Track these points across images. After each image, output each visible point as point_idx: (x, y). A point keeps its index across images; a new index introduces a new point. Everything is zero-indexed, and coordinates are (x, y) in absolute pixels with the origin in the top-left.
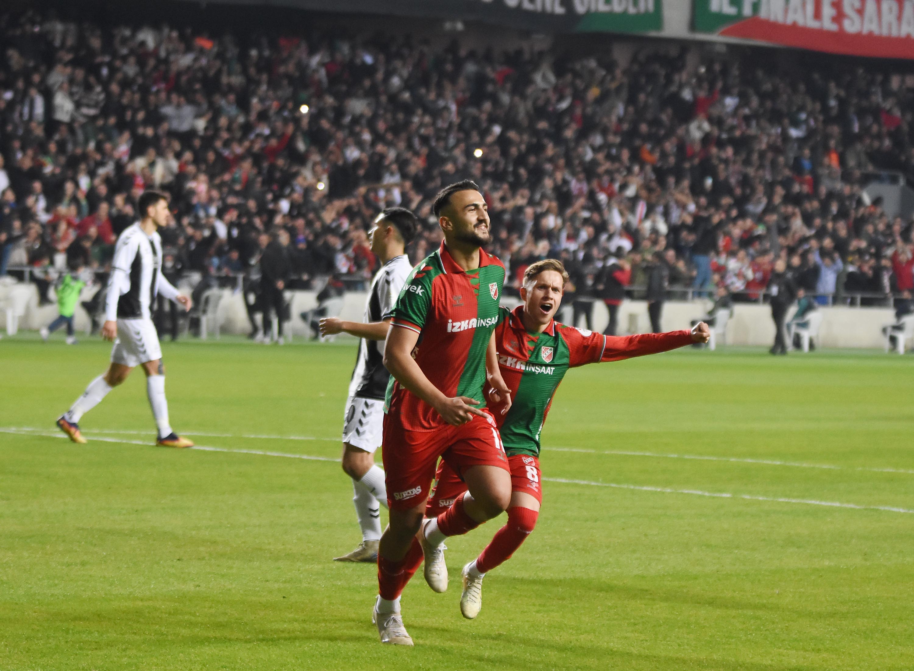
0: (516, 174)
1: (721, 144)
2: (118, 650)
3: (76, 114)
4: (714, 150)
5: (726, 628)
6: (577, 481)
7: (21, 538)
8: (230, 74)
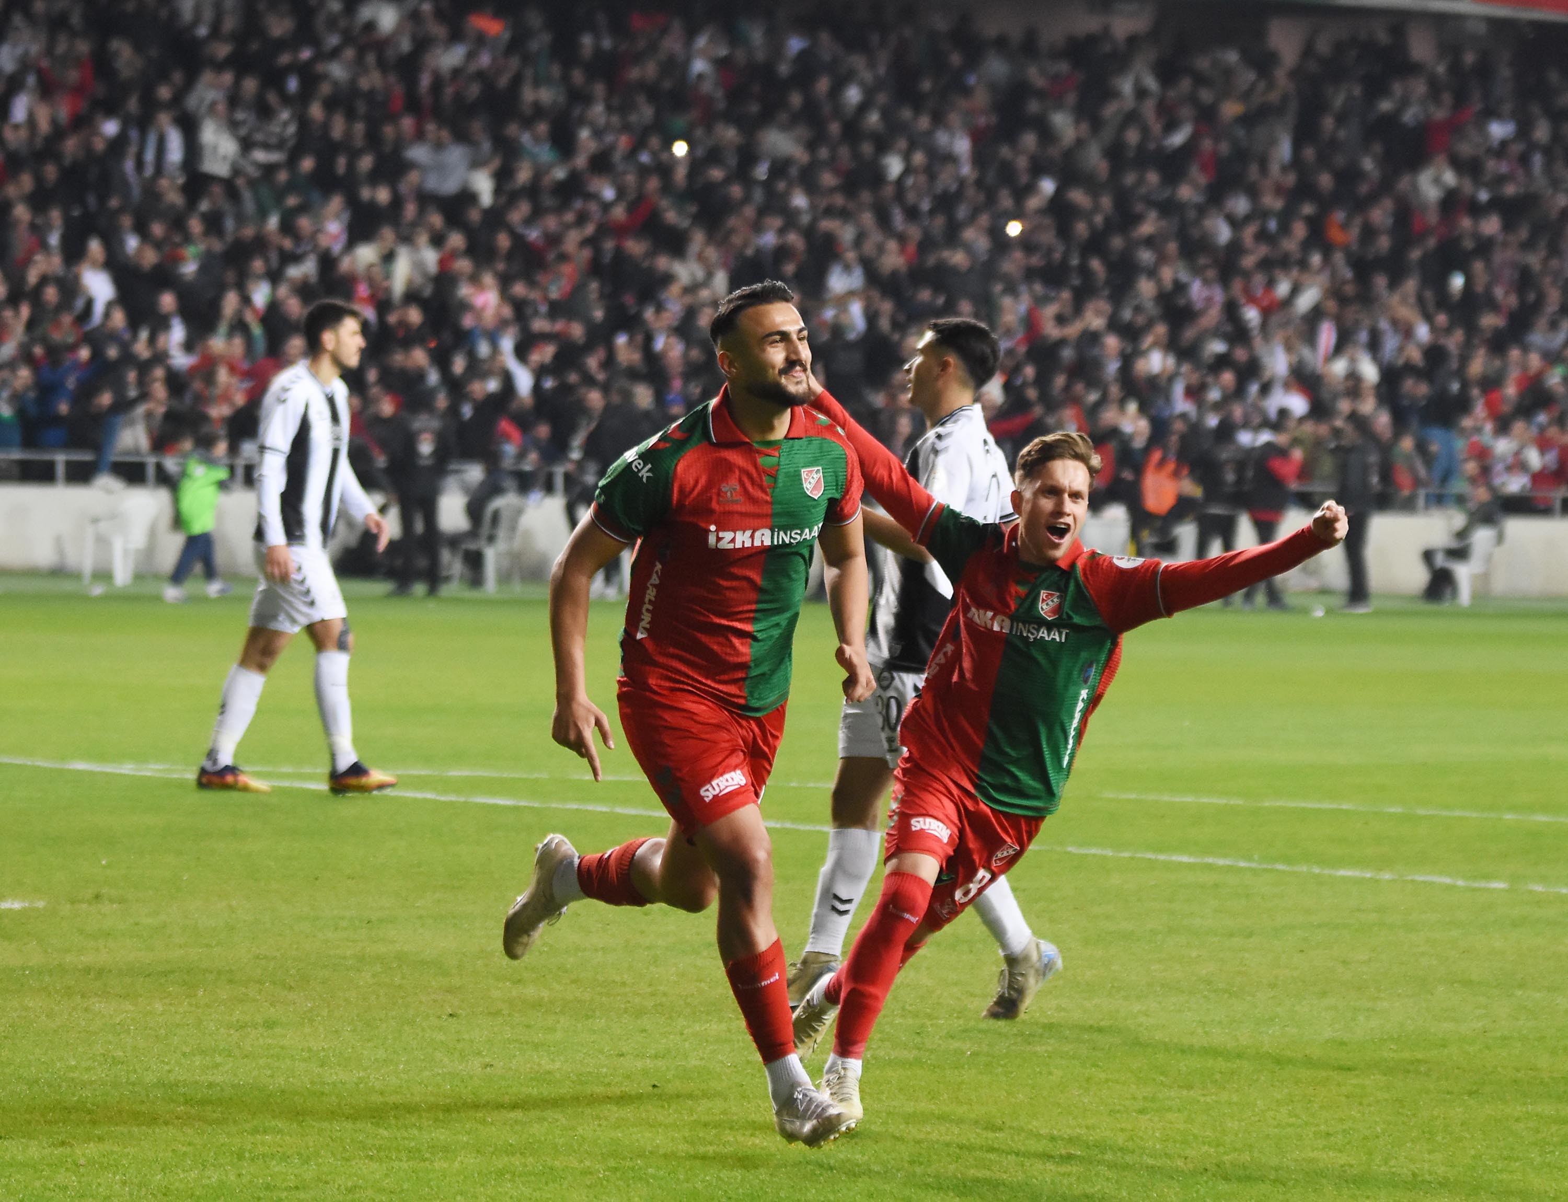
0: (1084, 270)
1: (1476, 210)
2: (338, 1189)
3: (242, 162)
4: (1466, 223)
5: (1504, 1139)
6: (1210, 860)
7: (149, 975)
8: (537, 84)
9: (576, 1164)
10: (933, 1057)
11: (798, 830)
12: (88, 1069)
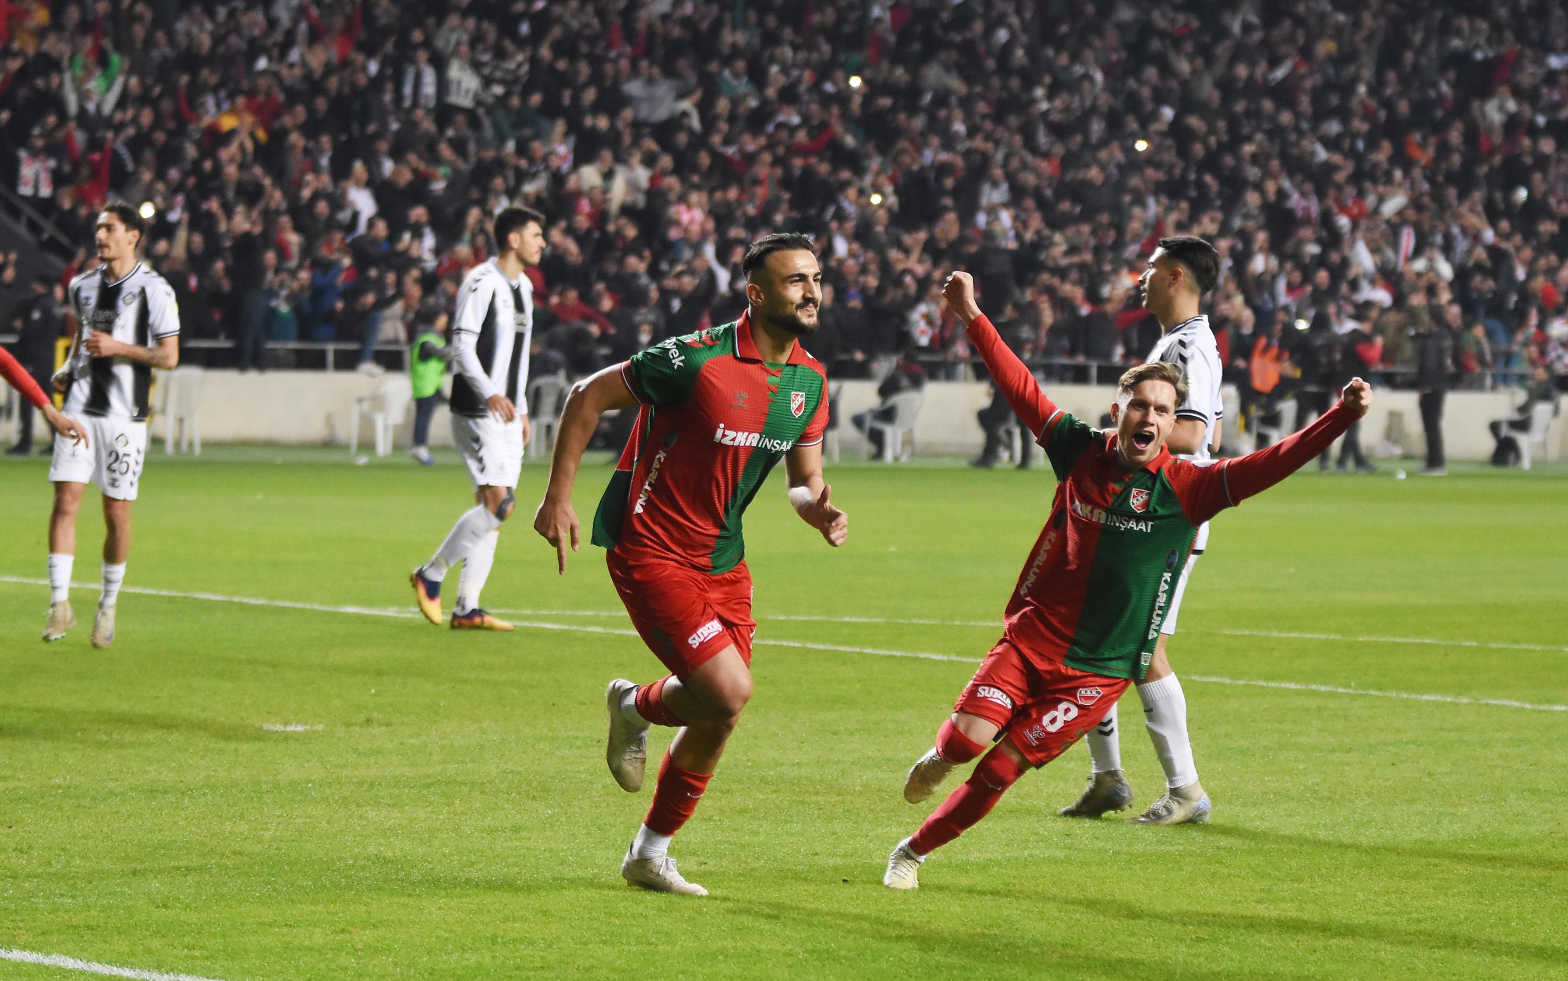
0: (1201, 186)
1: (1534, 132)
2: (578, 969)
3: (483, 95)
4: (1526, 143)
6: (1314, 687)
7: (412, 787)
8: (734, 28)
9: (779, 947)
10: (1081, 855)
11: (962, 662)
12: (363, 868)
